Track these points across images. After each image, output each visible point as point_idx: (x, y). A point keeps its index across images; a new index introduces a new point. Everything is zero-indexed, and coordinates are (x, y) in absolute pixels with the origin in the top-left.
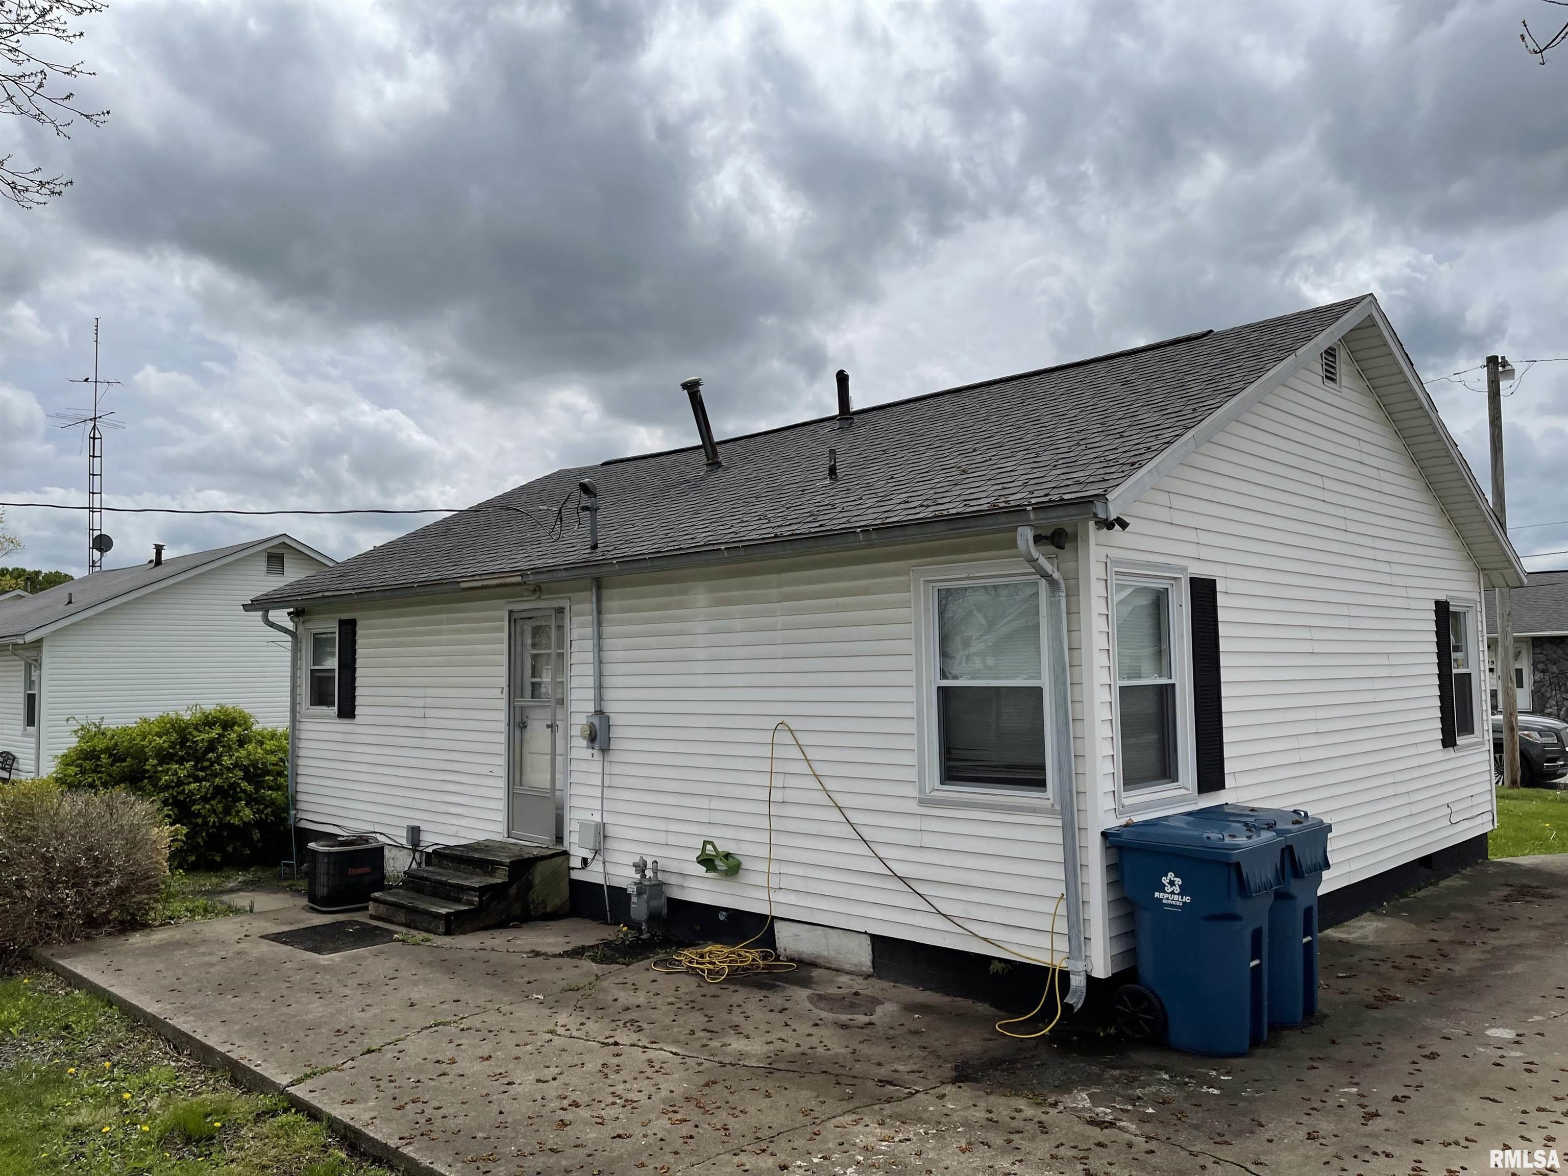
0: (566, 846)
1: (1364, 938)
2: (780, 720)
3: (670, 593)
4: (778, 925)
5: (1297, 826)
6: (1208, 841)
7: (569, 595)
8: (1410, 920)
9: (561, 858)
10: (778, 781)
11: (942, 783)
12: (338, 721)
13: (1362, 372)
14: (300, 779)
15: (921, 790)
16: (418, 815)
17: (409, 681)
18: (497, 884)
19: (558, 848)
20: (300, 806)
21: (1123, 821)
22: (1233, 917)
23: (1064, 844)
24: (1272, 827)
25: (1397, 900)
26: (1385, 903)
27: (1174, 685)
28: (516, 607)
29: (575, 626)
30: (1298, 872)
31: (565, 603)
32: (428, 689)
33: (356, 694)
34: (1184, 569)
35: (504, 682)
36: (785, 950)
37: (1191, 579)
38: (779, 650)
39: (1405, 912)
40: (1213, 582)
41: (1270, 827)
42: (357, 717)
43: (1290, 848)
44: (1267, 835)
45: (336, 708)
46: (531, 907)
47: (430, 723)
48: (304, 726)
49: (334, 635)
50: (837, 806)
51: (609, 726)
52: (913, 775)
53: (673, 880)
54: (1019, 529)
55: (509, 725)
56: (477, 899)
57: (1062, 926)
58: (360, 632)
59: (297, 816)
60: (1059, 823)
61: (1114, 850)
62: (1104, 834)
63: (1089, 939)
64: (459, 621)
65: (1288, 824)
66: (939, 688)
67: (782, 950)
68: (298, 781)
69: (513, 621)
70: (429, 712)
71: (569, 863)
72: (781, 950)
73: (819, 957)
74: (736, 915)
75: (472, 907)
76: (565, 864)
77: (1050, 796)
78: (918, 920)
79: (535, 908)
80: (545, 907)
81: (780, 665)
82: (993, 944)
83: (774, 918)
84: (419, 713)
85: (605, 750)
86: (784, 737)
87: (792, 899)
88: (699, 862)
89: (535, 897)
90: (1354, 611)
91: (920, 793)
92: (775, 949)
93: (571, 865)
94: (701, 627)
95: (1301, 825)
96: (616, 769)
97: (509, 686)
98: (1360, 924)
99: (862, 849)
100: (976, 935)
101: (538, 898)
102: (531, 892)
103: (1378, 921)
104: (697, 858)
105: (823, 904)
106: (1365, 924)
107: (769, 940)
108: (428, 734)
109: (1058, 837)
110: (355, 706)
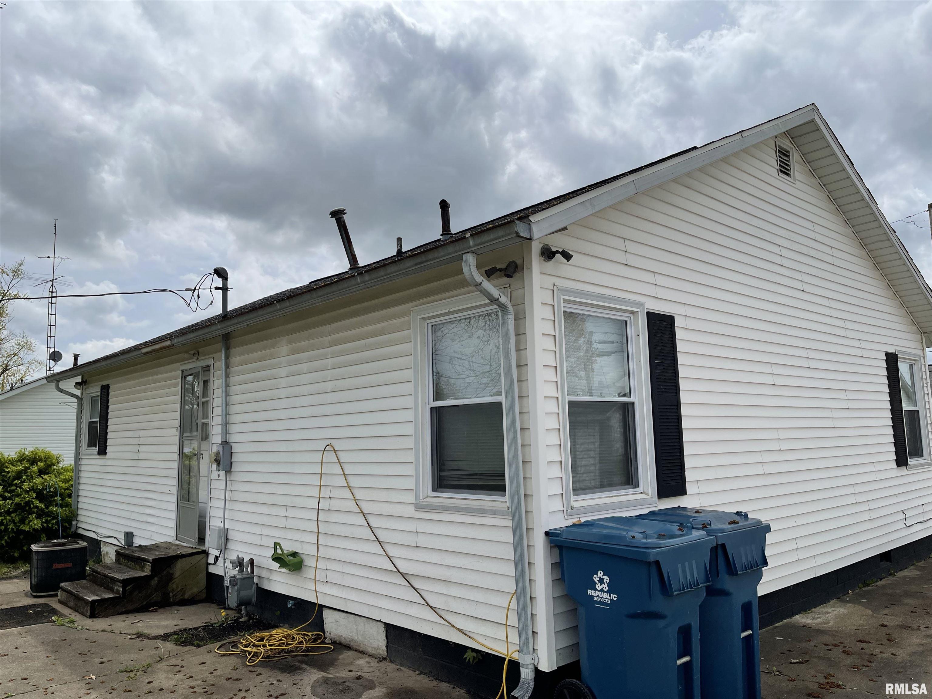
0: (206, 548)
1: (825, 623)
2: (328, 442)
3: (265, 348)
4: (326, 613)
5: (732, 526)
6: (633, 540)
7: (213, 356)
8: (866, 606)
9: (201, 556)
10: (325, 493)
11: (434, 490)
12: (98, 457)
13: (813, 172)
14: (80, 499)
15: (417, 497)
16: (134, 524)
17: (134, 426)
18: (141, 577)
19: (201, 548)
20: (80, 518)
21: (570, 523)
22: (657, 616)
23: (514, 543)
24: (706, 527)
25: (860, 588)
26: (850, 592)
27: (633, 403)
28: (185, 367)
29: (216, 379)
30: (731, 570)
31: (210, 362)
32: (142, 431)
33: (108, 438)
34: (641, 305)
35: (177, 423)
36: (330, 634)
37: (648, 313)
38: (329, 386)
39: (864, 599)
40: (671, 319)
41: (704, 527)
42: (108, 454)
43: (723, 546)
44: (697, 534)
45: (97, 448)
46: (171, 594)
47: (141, 456)
48: (83, 462)
49: (97, 398)
50: (362, 512)
51: (231, 453)
52: (410, 484)
53: (264, 574)
54: (465, 256)
55: (179, 455)
56: (121, 589)
57: (513, 620)
58: (111, 393)
59: (78, 525)
60: (509, 523)
61: (557, 551)
62: (547, 533)
63: (537, 633)
64: (156, 381)
65: (723, 524)
66: (432, 408)
67: (329, 634)
68: (79, 501)
69: (183, 377)
70: (142, 448)
71: (207, 560)
72: (327, 634)
73: (352, 640)
74: (300, 603)
75: (118, 595)
76: (204, 560)
77: (507, 500)
78: (414, 611)
79: (173, 596)
80: (183, 594)
81: (329, 398)
82: (465, 634)
83: (321, 607)
84: (136, 449)
85: (229, 471)
86: (330, 457)
87: (334, 591)
88: (274, 560)
89: (174, 586)
90: (812, 354)
91: (416, 500)
92: (324, 633)
93: (209, 562)
94: (283, 372)
95: (736, 525)
96: (236, 486)
97: (180, 426)
98: (826, 610)
99: (377, 549)
100: (453, 626)
101: (177, 587)
102: (171, 583)
103: (841, 607)
104: (272, 556)
105: (353, 596)
106: (829, 610)
107: (319, 625)
108: (141, 463)
109: (508, 537)
110: (107, 446)
